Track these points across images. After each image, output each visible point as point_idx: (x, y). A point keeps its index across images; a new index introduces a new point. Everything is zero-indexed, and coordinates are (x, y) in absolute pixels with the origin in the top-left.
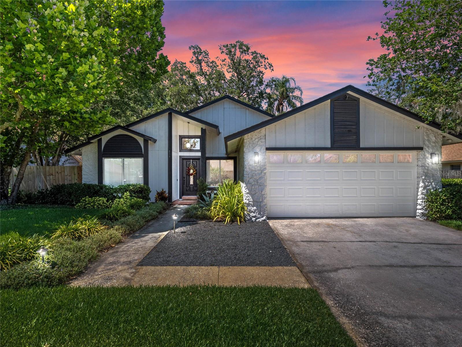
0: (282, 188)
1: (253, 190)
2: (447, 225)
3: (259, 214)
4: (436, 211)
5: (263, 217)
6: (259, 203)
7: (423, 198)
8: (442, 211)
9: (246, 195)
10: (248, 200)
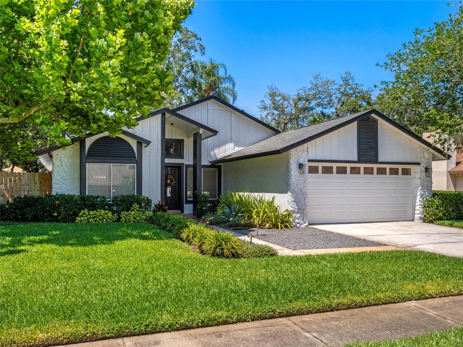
0: (317, 197)
1: (297, 198)
2: (442, 225)
3: (302, 221)
4: (432, 214)
5: (305, 223)
6: (302, 211)
7: (420, 205)
8: (437, 213)
9: (292, 203)
10: (294, 207)
